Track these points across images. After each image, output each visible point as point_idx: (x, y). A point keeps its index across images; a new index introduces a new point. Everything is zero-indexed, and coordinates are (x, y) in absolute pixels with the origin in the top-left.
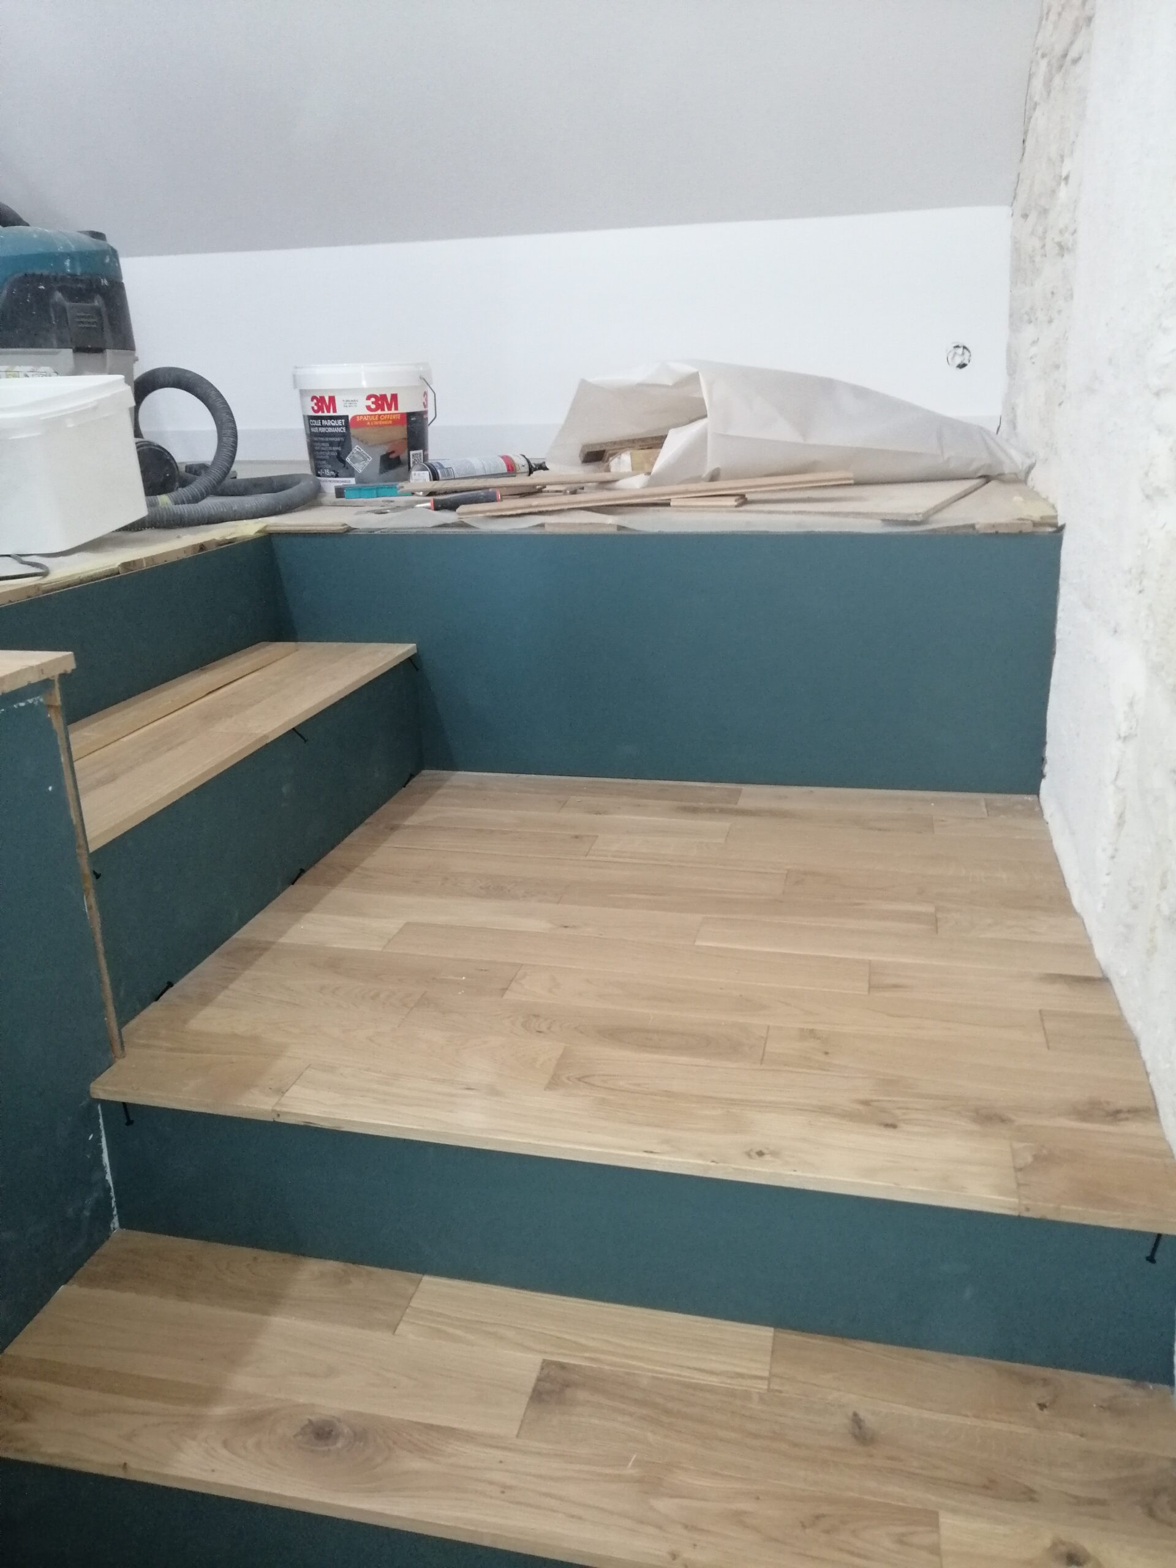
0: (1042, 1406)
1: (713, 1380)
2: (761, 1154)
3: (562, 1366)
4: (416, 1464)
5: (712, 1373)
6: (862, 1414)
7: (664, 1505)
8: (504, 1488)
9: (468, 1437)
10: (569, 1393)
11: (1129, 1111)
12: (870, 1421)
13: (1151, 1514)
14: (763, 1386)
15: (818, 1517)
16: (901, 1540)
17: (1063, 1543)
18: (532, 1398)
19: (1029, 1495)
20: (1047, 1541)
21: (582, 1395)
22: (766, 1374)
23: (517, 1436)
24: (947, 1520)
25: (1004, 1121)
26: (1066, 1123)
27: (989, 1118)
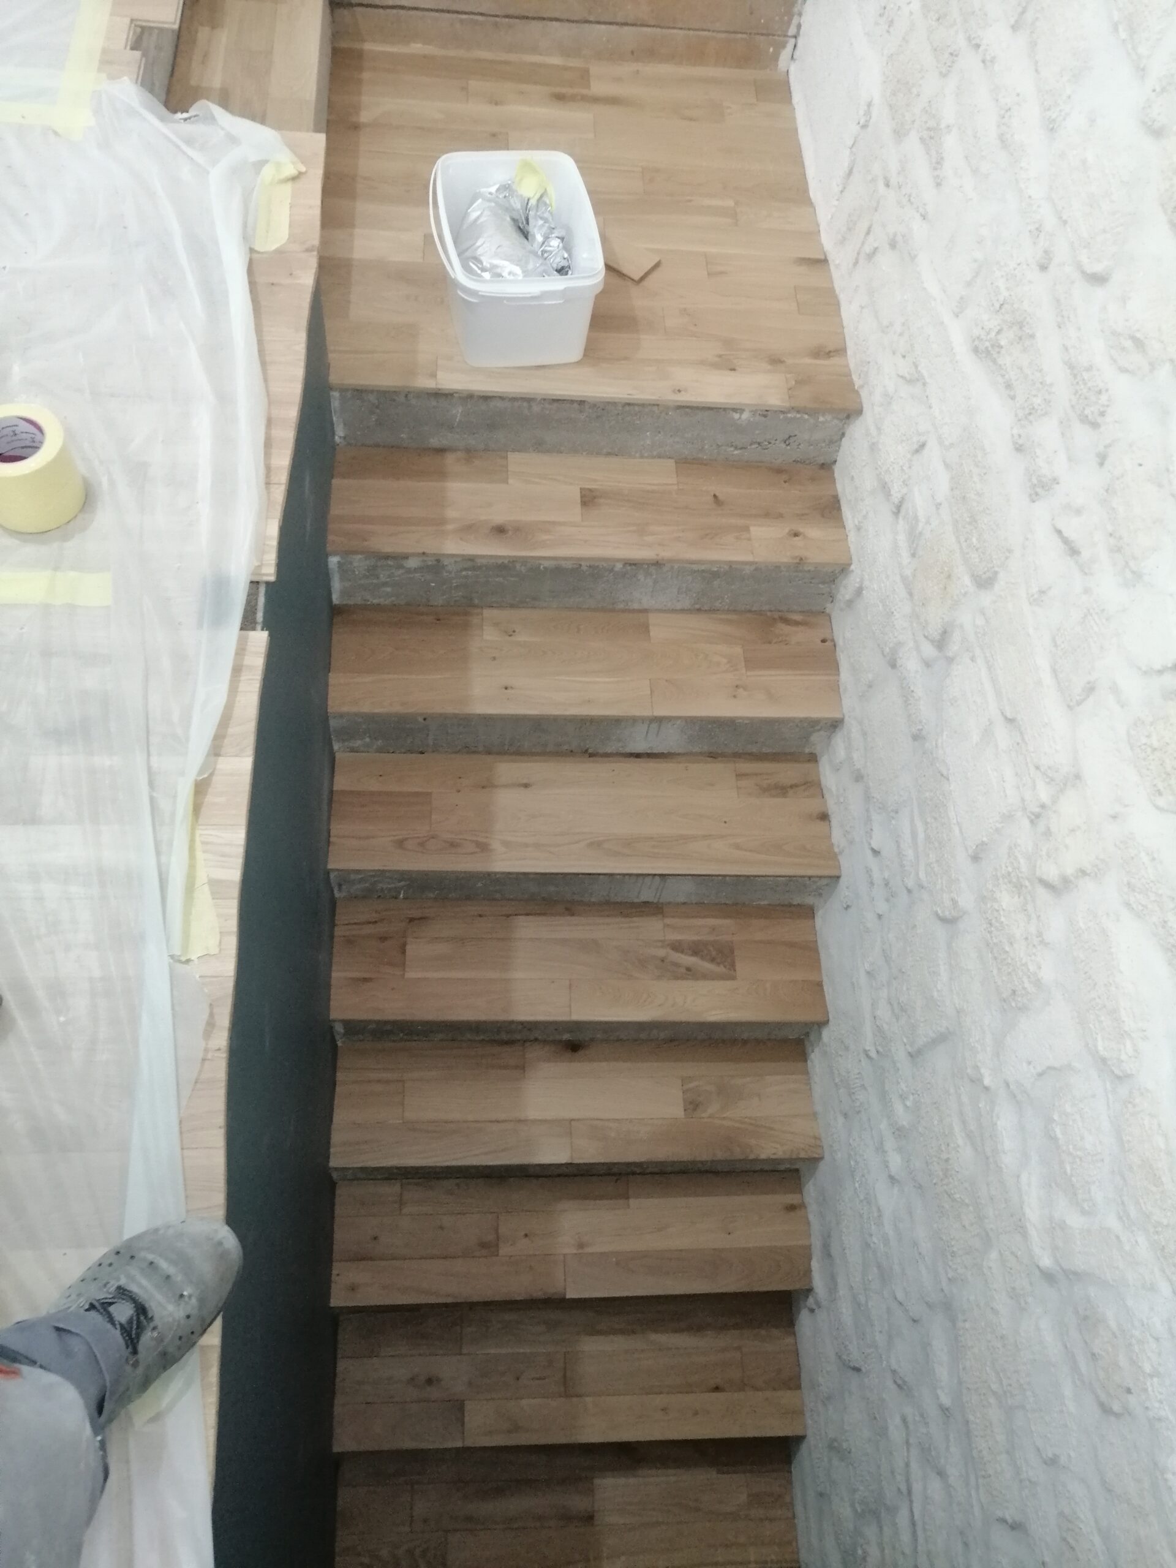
0: (785, 482)
1: (655, 488)
2: (679, 391)
3: (590, 490)
4: (545, 537)
5: (654, 485)
6: (717, 494)
7: (649, 539)
8: (586, 541)
9: (564, 524)
10: (596, 500)
11: (834, 351)
12: (721, 497)
13: (823, 516)
14: (676, 487)
15: (707, 535)
16: (737, 538)
17: (793, 530)
18: (582, 505)
19: (780, 516)
20: (787, 530)
21: (602, 501)
22: (676, 482)
23: (582, 521)
24: (752, 529)
25: (781, 362)
26: (808, 361)
27: (776, 361)
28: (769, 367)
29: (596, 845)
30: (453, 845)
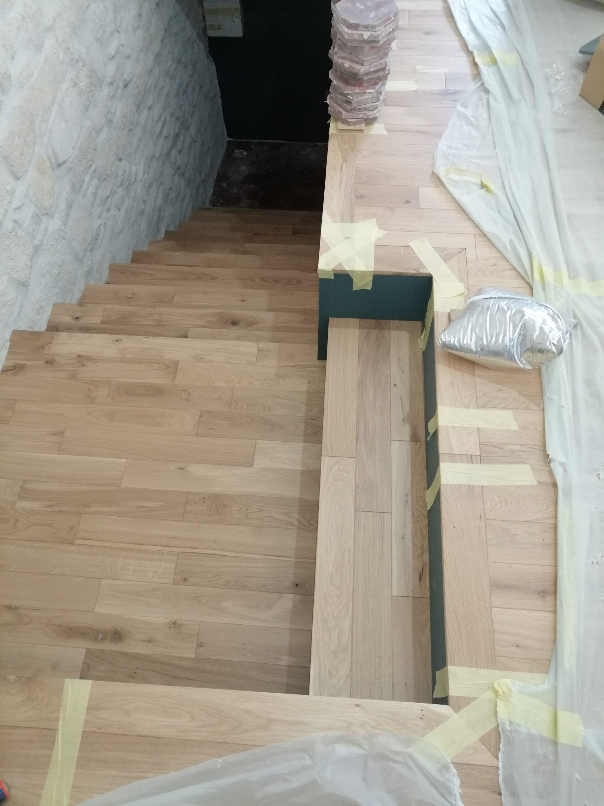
11: (9, 369)
25: (47, 362)
26: (29, 363)
27: (50, 362)
28: (56, 358)
29: (214, 278)
30: (277, 281)
